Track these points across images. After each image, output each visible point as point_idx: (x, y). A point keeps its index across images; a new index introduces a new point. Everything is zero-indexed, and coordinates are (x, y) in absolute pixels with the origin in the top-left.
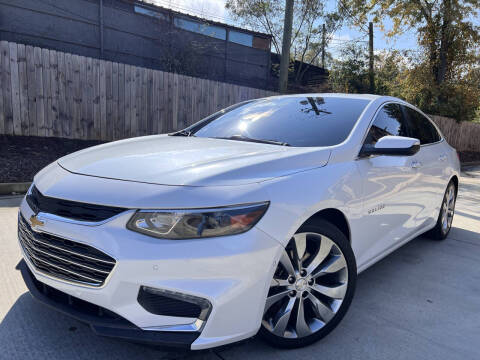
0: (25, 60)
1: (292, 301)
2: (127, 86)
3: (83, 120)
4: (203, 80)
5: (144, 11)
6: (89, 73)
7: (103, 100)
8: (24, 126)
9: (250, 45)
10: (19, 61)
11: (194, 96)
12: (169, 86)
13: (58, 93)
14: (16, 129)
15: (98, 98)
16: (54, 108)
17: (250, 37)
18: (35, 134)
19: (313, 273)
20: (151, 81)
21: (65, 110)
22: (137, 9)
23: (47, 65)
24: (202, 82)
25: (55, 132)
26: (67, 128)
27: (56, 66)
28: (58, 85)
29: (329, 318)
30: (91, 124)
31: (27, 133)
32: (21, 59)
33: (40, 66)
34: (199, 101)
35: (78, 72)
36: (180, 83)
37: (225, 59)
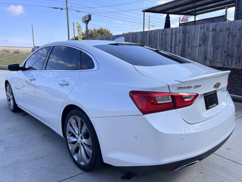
10: (213, 31)
13: (228, 43)
16: (225, 52)
21: (230, 53)
23: (224, 29)
25: (224, 64)
26: (230, 63)
27: (229, 29)
28: (229, 39)
32: (214, 30)
33: (221, 31)
35: (240, 29)
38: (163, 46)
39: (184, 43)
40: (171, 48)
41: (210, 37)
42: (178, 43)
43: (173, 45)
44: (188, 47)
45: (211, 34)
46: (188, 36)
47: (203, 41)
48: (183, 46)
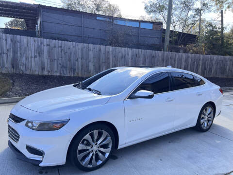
0: (49, 45)
1: (91, 154)
2: (90, 53)
3: (71, 68)
4: (124, 48)
5: (100, 19)
6: (74, 49)
7: (80, 60)
8: (49, 72)
9: (151, 28)
10: (47, 46)
11: (120, 55)
12: (108, 52)
13: (62, 57)
14: (46, 73)
15: (78, 59)
16: (60, 64)
17: (152, 25)
18: (53, 74)
19: (100, 144)
20: (100, 50)
21: (64, 65)
22: (98, 18)
23: (57, 47)
25: (60, 73)
26: (65, 72)
27: (61, 47)
28: (62, 54)
29: (104, 160)
30: (74, 70)
31: (50, 74)
33: (55, 47)
34: (122, 57)
35: (69, 49)
36: (113, 51)
37: (138, 36)
39: (15, 52)
41: (45, 51)
42: (5, 51)
46: (19, 46)
47: (39, 53)
48: (14, 55)
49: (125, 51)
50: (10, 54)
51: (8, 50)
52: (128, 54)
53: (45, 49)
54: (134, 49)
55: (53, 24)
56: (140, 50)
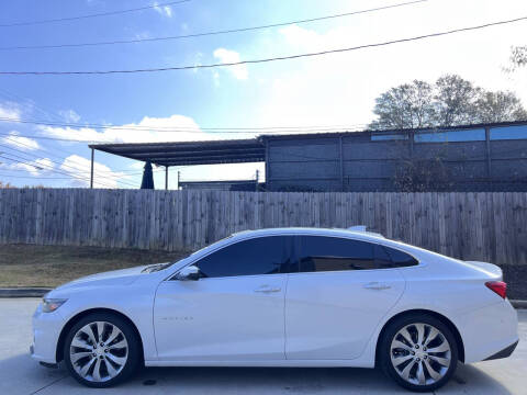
5: (380, 138)
6: (306, 205)
11: (412, 210)
12: (381, 205)
20: (361, 202)
22: (373, 138)
23: (276, 203)
24: (421, 196)
27: (282, 203)
32: (260, 202)
33: (272, 204)
34: (418, 215)
35: (297, 205)
36: (394, 201)
37: (486, 161)
38: (165, 220)
39: (211, 217)
40: (184, 224)
41: (256, 211)
42: (198, 217)
43: (189, 220)
44: (220, 225)
45: (256, 206)
46: (217, 207)
47: (246, 217)
48: (210, 222)
49: (426, 200)
50: (205, 221)
51: (202, 216)
52: (436, 207)
53: (257, 208)
54: (453, 194)
55: (288, 164)
56: (471, 194)
